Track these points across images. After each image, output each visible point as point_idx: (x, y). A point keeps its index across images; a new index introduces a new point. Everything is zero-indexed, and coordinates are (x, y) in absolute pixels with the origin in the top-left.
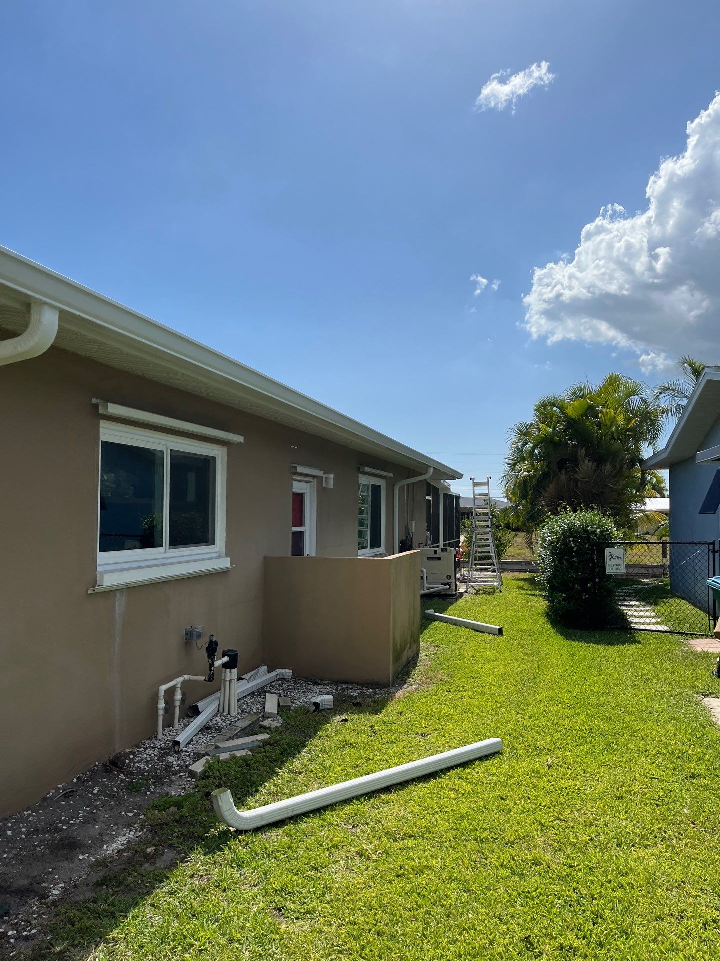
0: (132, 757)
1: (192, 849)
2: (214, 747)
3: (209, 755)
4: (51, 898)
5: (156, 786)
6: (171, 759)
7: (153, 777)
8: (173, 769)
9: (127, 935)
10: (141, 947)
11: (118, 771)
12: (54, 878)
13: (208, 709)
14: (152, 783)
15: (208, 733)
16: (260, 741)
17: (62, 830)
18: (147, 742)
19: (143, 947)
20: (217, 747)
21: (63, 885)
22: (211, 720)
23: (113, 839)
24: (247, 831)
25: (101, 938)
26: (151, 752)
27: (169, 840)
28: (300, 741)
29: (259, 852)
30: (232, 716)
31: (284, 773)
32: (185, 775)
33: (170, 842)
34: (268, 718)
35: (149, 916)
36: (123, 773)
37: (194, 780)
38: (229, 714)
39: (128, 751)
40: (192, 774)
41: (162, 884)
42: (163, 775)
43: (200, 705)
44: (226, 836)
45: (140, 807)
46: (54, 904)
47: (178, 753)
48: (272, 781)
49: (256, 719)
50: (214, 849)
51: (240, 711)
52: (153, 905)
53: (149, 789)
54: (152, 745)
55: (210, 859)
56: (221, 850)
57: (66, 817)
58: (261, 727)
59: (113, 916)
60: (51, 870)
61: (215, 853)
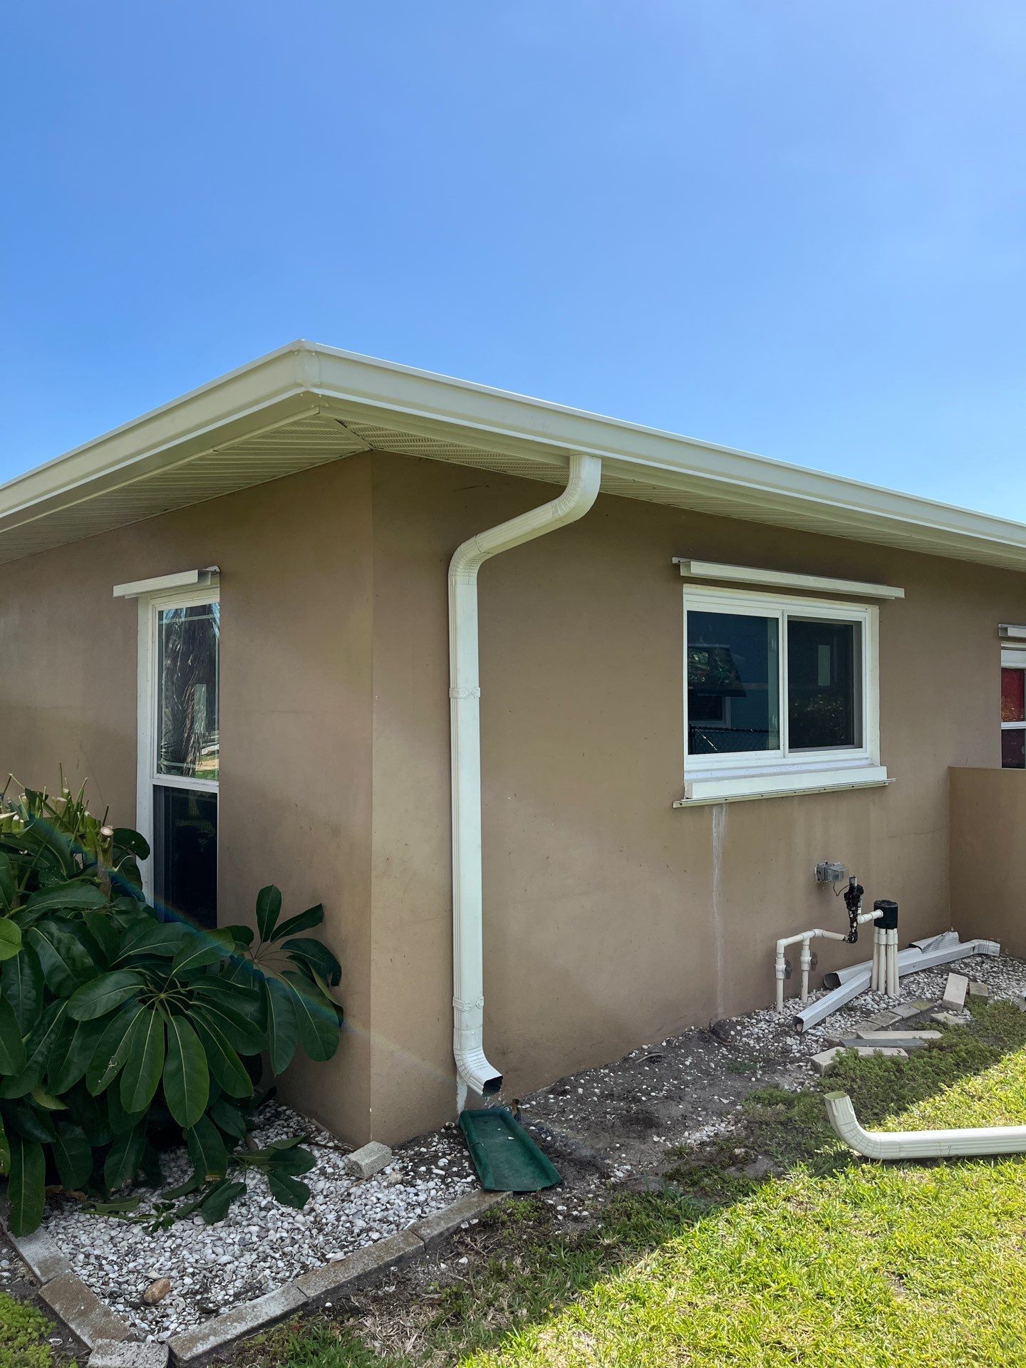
0: (739, 1028)
1: (793, 1164)
2: (855, 1036)
3: (843, 1046)
4: (612, 1179)
5: (764, 1072)
6: (789, 1041)
7: (764, 1060)
8: (792, 1055)
9: (689, 1248)
10: (704, 1269)
11: (719, 1043)
12: (620, 1156)
13: (852, 981)
14: (760, 1067)
15: (850, 1015)
16: (925, 1040)
17: (640, 1100)
18: (762, 1012)
19: (705, 1269)
20: (859, 1037)
21: (629, 1167)
22: (857, 998)
23: (698, 1126)
24: (874, 1161)
25: (657, 1243)
26: (765, 1026)
27: (767, 1144)
28: (990, 1051)
29: (889, 1192)
30: (889, 998)
31: (954, 1093)
32: (806, 1066)
33: (766, 1148)
34: (947, 1009)
35: (721, 1233)
36: (726, 1046)
37: (818, 1075)
38: (886, 993)
39: (734, 1019)
40: (816, 1067)
41: (746, 1198)
42: (776, 1061)
43: (841, 974)
44: (843, 1159)
45: (738, 1095)
46: (614, 1187)
47: (800, 1034)
48: (931, 1100)
49: (927, 1007)
50: (824, 1173)
51: (904, 992)
52: (727, 1221)
53: (754, 1074)
54: (767, 1018)
55: (816, 1183)
56: (834, 1176)
57: (648, 1087)
58: (933, 1020)
59: (677, 1219)
60: (618, 1145)
61: (824, 1178)
